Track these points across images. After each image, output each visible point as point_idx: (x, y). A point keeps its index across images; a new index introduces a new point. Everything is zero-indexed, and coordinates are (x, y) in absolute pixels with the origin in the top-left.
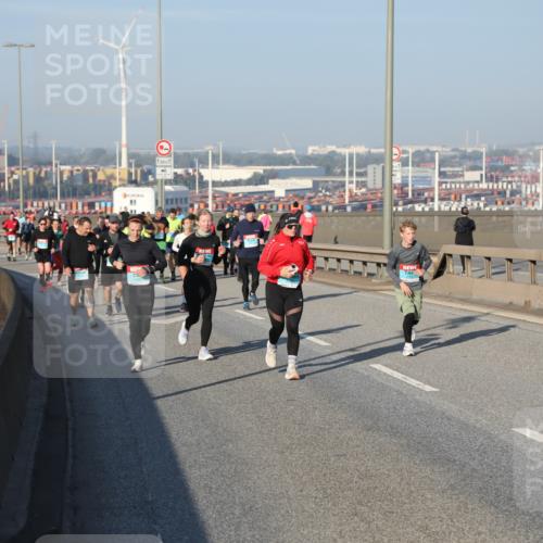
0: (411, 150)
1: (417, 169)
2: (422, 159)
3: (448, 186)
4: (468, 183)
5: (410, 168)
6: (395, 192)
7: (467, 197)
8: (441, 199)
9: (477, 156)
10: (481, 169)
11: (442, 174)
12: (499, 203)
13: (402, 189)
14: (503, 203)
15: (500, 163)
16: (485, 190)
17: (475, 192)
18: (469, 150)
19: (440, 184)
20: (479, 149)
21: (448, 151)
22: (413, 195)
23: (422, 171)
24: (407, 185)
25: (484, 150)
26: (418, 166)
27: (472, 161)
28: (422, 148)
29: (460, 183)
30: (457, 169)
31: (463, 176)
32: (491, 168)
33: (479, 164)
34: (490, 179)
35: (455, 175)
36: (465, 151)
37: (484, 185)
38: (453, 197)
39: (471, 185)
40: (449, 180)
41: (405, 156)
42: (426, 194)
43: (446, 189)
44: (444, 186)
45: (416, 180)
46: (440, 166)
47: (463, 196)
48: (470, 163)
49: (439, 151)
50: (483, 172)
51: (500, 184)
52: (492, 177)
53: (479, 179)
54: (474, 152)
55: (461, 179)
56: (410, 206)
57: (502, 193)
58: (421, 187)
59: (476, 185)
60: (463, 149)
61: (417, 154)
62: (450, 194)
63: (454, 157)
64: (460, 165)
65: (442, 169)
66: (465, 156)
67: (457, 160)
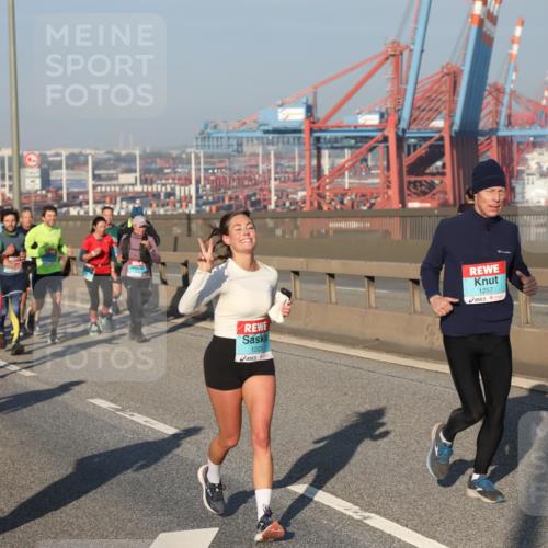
0: (64, 153)
1: (71, 172)
2: (75, 162)
3: (103, 189)
4: (123, 186)
5: (64, 171)
6: (50, 195)
7: (122, 200)
8: (96, 202)
9: (130, 159)
10: (135, 171)
11: (95, 177)
12: (154, 205)
13: (56, 192)
14: (157, 206)
15: (153, 166)
16: (140, 193)
17: (130, 195)
18: (124, 153)
19: (94, 187)
20: (133, 152)
21: (102, 154)
22: (68, 199)
23: (77, 175)
24: (61, 188)
25: (137, 153)
26: (72, 168)
27: (126, 163)
28: (76, 151)
29: (115, 186)
30: (112, 172)
31: (117, 178)
32: (145, 171)
33: (133, 167)
34: (144, 182)
35: (110, 178)
36: (119, 154)
37: (139, 188)
38: (108, 200)
39: (126, 188)
40: (104, 183)
41: (58, 158)
42: (81, 198)
43: (101, 192)
44: (99, 189)
45: (71, 183)
46: (94, 169)
47: (119, 199)
48: (123, 166)
49: (91, 154)
50: (138, 175)
51: (155, 186)
52: (146, 179)
53: (133, 181)
54: (128, 155)
55: (115, 182)
56: (65, 209)
57: (156, 196)
58: (76, 190)
59: (131, 188)
60: (116, 151)
61: (70, 157)
62: (105, 197)
63: (109, 160)
64: (115, 168)
65: (97, 172)
66: (119, 159)
67: (112, 162)
